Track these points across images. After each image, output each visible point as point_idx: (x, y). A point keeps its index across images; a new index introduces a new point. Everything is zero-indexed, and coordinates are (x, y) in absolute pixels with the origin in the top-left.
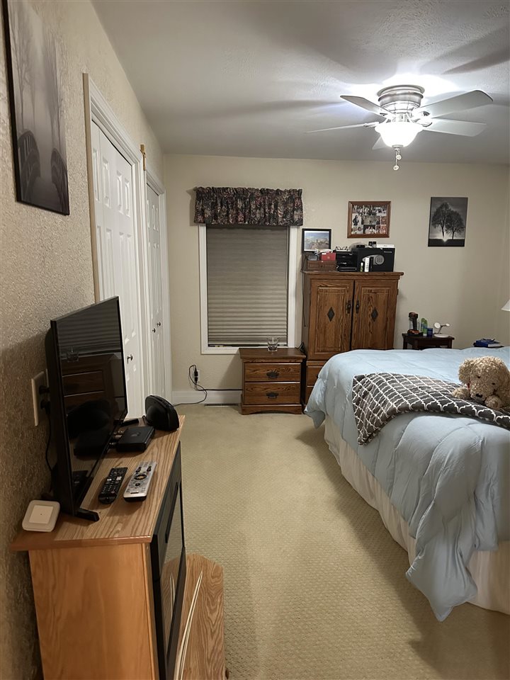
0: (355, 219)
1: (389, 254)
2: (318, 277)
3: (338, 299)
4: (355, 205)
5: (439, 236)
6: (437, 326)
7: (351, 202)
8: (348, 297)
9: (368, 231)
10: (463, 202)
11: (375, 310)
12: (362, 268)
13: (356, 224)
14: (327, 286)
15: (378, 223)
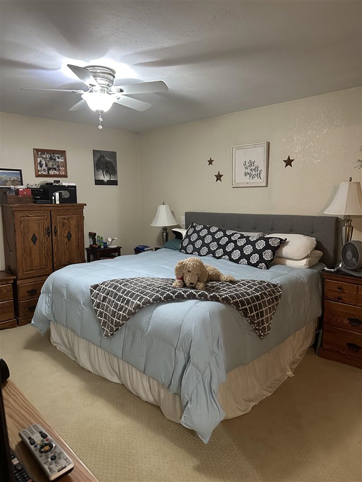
0: (40, 162)
1: (72, 190)
2: (20, 209)
3: (39, 226)
4: (38, 152)
5: (102, 178)
6: (110, 240)
7: (35, 149)
8: (47, 224)
9: (52, 172)
10: (113, 155)
11: (69, 233)
12: (53, 201)
13: (41, 166)
14: (28, 216)
15: (58, 166)
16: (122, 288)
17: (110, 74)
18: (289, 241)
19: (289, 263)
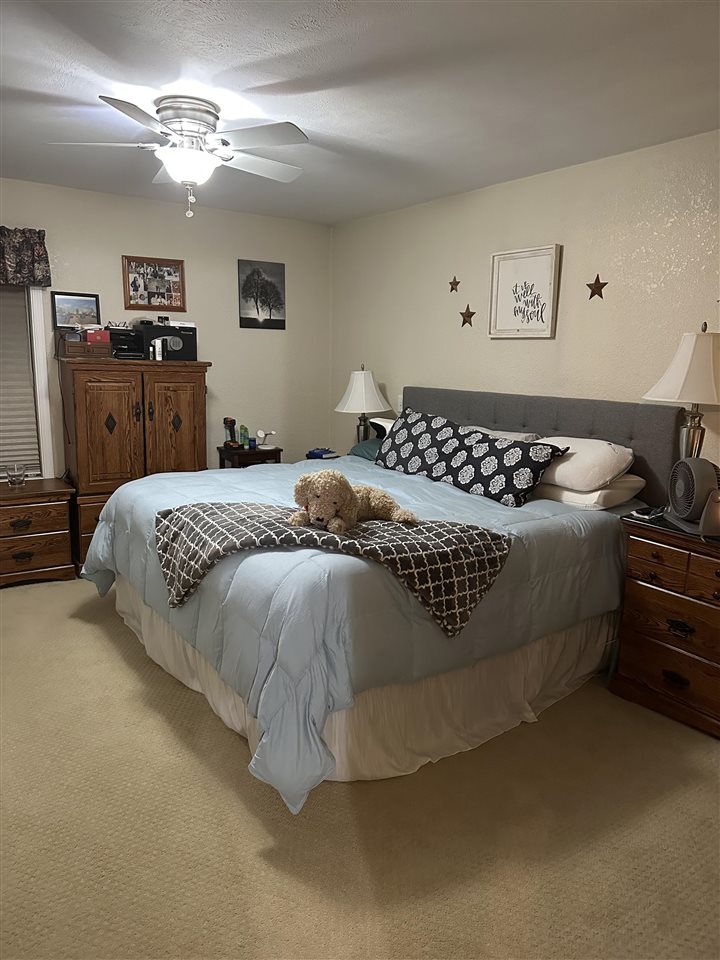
0: (134, 282)
1: (189, 336)
2: (85, 367)
3: (120, 401)
4: (131, 262)
5: (253, 314)
6: (261, 434)
7: (126, 257)
8: (135, 397)
9: (156, 301)
10: (279, 270)
11: (177, 416)
12: (151, 355)
13: (136, 290)
14: (100, 382)
15: (169, 290)
16: (204, 519)
17: (208, 112)
18: (572, 454)
19: (567, 496)
